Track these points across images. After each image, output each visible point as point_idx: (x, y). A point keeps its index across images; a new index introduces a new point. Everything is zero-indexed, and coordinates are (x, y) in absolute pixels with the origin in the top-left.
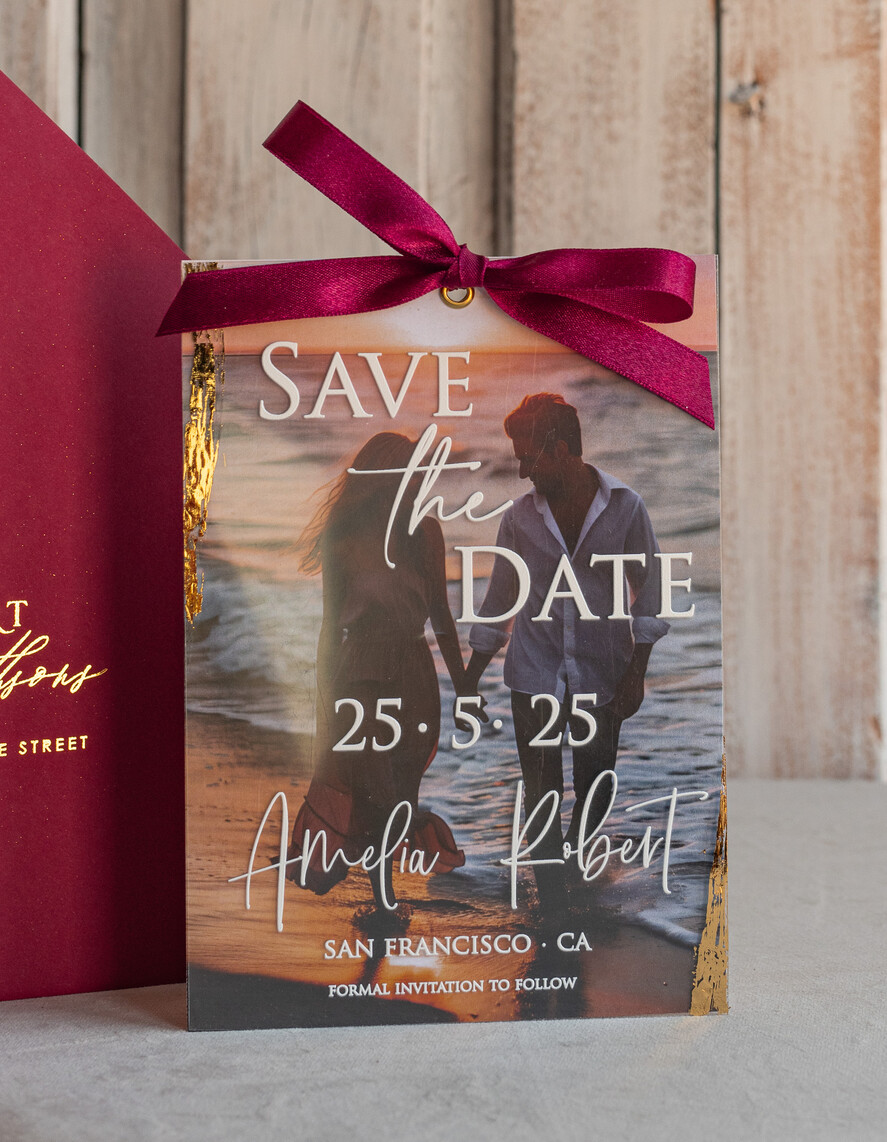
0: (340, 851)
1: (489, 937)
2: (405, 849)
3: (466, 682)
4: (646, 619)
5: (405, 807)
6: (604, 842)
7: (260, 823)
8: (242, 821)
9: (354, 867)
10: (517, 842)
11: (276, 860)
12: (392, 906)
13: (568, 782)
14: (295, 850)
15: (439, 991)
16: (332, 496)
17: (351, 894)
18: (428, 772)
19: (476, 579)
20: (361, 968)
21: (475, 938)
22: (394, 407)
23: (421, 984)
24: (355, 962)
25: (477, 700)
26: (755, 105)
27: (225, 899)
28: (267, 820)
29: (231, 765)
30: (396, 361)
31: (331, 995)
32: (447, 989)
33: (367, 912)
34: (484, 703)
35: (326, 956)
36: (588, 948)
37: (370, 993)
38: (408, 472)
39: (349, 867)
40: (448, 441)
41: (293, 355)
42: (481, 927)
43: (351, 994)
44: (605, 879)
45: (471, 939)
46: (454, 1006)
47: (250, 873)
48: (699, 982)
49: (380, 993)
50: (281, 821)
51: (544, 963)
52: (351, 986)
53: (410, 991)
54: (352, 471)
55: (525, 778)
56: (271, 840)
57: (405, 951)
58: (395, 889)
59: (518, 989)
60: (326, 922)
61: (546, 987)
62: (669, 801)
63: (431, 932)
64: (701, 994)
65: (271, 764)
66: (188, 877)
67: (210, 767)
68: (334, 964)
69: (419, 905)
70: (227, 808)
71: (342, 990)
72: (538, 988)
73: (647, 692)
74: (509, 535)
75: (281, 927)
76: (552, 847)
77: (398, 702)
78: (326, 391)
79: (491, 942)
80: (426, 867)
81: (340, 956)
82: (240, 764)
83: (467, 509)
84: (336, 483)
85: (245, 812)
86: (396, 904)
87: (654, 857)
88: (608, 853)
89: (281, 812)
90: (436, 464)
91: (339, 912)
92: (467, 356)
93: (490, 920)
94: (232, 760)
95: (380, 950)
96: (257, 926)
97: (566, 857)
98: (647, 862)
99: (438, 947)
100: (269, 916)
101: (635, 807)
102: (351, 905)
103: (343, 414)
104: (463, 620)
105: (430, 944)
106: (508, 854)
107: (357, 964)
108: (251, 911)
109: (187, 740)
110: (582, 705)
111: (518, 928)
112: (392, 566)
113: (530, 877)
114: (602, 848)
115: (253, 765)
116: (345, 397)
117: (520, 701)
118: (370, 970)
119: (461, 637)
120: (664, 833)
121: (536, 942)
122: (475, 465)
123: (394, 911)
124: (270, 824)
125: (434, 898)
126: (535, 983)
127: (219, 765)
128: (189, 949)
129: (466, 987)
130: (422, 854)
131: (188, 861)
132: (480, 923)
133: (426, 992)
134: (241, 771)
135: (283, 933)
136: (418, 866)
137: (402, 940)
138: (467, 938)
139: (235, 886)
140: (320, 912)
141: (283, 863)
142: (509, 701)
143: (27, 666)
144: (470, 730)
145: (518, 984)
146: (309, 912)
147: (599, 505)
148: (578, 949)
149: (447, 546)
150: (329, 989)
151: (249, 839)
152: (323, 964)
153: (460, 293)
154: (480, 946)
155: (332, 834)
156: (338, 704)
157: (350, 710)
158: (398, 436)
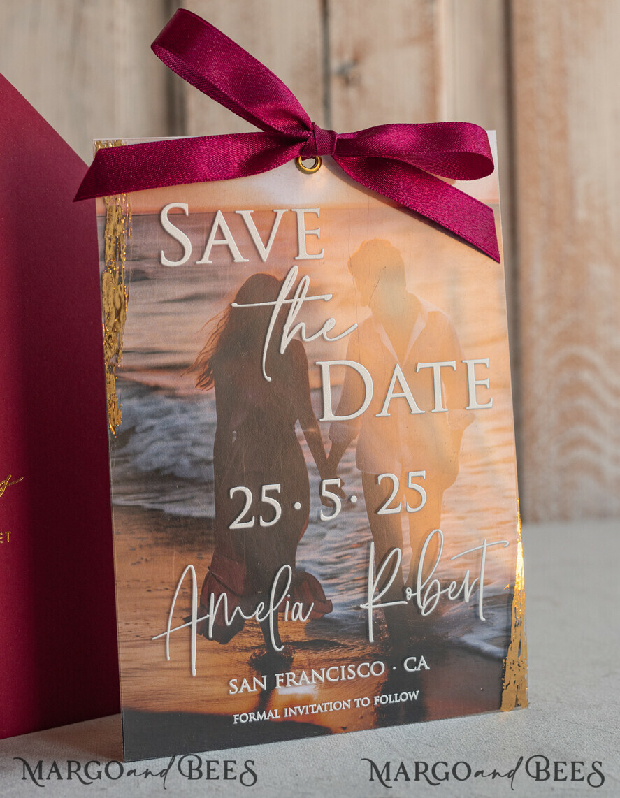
0: (239, 608)
1: (354, 666)
2: (288, 602)
3: (328, 469)
4: (459, 411)
5: (287, 569)
6: (435, 585)
7: (175, 591)
8: (161, 590)
9: (249, 620)
10: (372, 590)
11: (189, 619)
12: (279, 648)
14: (204, 609)
15: (317, 712)
16: (220, 324)
17: (248, 641)
18: (302, 540)
19: (333, 387)
20: (257, 699)
21: (343, 667)
22: (265, 253)
23: (304, 707)
24: (253, 695)
25: (337, 481)
27: (150, 654)
28: (181, 588)
29: (149, 546)
30: (265, 216)
31: (236, 722)
32: (323, 709)
33: (260, 654)
34: (342, 484)
35: (231, 693)
36: (427, 668)
37: (265, 718)
38: (279, 304)
39: (245, 620)
40: (307, 279)
41: (184, 214)
42: (346, 659)
43: (251, 720)
44: (436, 613)
45: (340, 669)
46: (328, 722)
47: (169, 631)
48: (507, 686)
49: (273, 717)
50: (191, 588)
51: (395, 682)
52: (250, 714)
53: (295, 713)
54: (235, 305)
55: (374, 540)
56: (184, 604)
57: (291, 683)
58: (281, 634)
59: (376, 704)
60: (229, 665)
61: (396, 701)
62: (482, 549)
63: (310, 666)
64: (509, 695)
65: (181, 544)
66: (120, 638)
67: (134, 549)
68: (237, 698)
69: (300, 645)
70: (148, 581)
71: (244, 718)
72: (390, 702)
74: (355, 351)
75: (194, 673)
76: (398, 592)
77: (278, 487)
78: (212, 242)
79: (355, 670)
80: (304, 616)
81: (241, 691)
82: (157, 544)
83: (323, 331)
84: (222, 315)
85: (163, 582)
86: (283, 647)
87: (472, 593)
88: (439, 593)
89: (191, 580)
90: (299, 297)
91: (238, 656)
92: (318, 211)
93: (353, 653)
94: (150, 542)
95: (272, 684)
96: (175, 673)
97: (409, 599)
98: (467, 599)
99: (315, 677)
100: (185, 664)
101: (458, 556)
102: (247, 650)
103: (225, 260)
104: (325, 419)
105: (310, 675)
106: (365, 600)
107: (253, 697)
108: (171, 661)
109: (114, 529)
110: (415, 480)
111: (373, 657)
112: (269, 379)
113: (381, 616)
114: (434, 590)
115: (168, 544)
116: (227, 247)
117: (369, 481)
118: (264, 700)
120: (478, 575)
121: (389, 667)
122: (328, 297)
123: (281, 652)
124: (182, 591)
125: (311, 639)
126: (389, 698)
127: (141, 547)
128: (123, 696)
129: (338, 706)
130: (301, 605)
131: (119, 625)
132: (345, 655)
133: (307, 713)
134: (158, 550)
135: (197, 677)
136: (299, 615)
137: (288, 674)
138: (337, 668)
139: (157, 642)
140: (224, 658)
141: (195, 621)
142: (360, 481)
144: (334, 505)
145: (376, 700)
146: (215, 658)
147: (420, 325)
148: (419, 669)
149: (310, 362)
150: (233, 718)
151: (166, 603)
152: (229, 698)
153: (311, 161)
154: (347, 673)
155: (232, 595)
156: (232, 491)
157: (242, 496)
158: (269, 276)
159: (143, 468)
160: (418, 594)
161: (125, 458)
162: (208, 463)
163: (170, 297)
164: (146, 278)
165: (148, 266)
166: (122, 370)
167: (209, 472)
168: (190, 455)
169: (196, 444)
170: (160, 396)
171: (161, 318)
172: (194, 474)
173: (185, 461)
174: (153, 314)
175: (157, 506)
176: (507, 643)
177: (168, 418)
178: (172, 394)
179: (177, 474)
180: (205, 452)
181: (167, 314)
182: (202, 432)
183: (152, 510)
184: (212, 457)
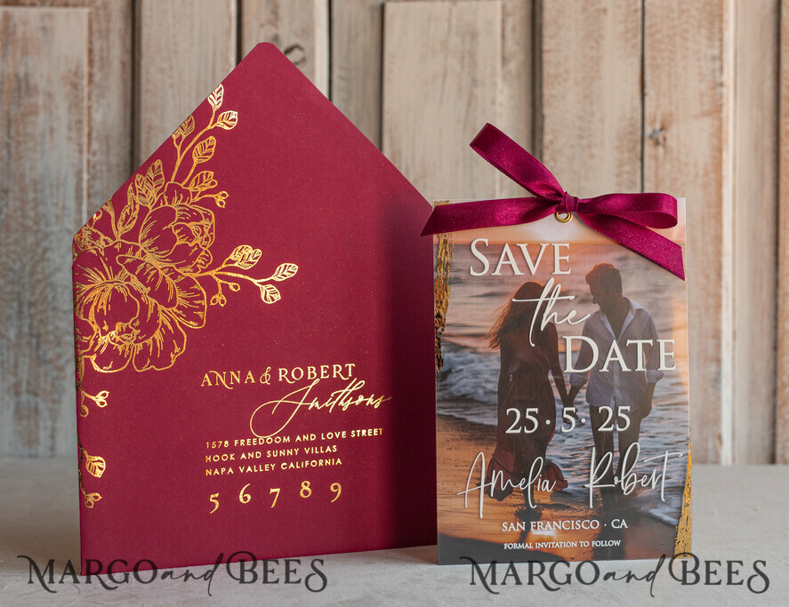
0: (510, 480)
1: (580, 521)
3: (568, 401)
4: (653, 371)
6: (633, 477)
7: (472, 467)
8: (463, 466)
10: (592, 476)
11: (479, 484)
12: (534, 506)
13: (616, 449)
14: (488, 480)
15: (556, 546)
16: (505, 311)
17: (515, 501)
18: (550, 443)
19: (572, 352)
20: (519, 535)
21: (573, 521)
22: (533, 270)
23: (548, 543)
25: (573, 409)
26: (661, 140)
27: (455, 503)
29: (457, 439)
30: (534, 248)
31: (505, 548)
32: (560, 545)
33: (522, 509)
34: (577, 411)
35: (503, 530)
36: (626, 527)
37: (524, 547)
38: (541, 301)
39: (514, 488)
40: (559, 285)
41: (486, 245)
42: (576, 516)
43: (515, 548)
44: (634, 493)
45: (571, 522)
46: (563, 554)
47: (467, 490)
48: (678, 543)
49: (528, 547)
50: (481, 466)
51: (606, 533)
52: (515, 544)
53: (542, 546)
54: (514, 300)
55: (595, 446)
56: (476, 475)
57: (540, 527)
58: (535, 498)
59: (593, 545)
60: (503, 514)
61: (606, 545)
62: (664, 458)
63: (552, 519)
64: (679, 548)
65: (476, 439)
66: (438, 492)
67: (448, 440)
68: (507, 533)
69: (546, 506)
70: (456, 460)
71: (511, 546)
72: (602, 545)
73: (653, 406)
74: (588, 331)
75: (482, 516)
76: (609, 479)
77: (536, 410)
78: (501, 262)
79: (580, 524)
80: (550, 487)
81: (509, 530)
82: (462, 439)
83: (568, 318)
84: (506, 306)
85: (465, 461)
86: (536, 505)
87: (657, 484)
88: (635, 482)
89: (482, 461)
90: (554, 297)
91: (509, 509)
92: (568, 245)
93: (580, 513)
94: (458, 437)
95: (528, 527)
96: (470, 515)
98: (653, 487)
99: (555, 525)
100: (476, 511)
101: (648, 460)
102: (514, 506)
103: (510, 273)
104: (567, 371)
105: (552, 524)
106: (588, 482)
107: (517, 533)
108: (468, 508)
110: (623, 411)
111: (592, 517)
112: (533, 345)
113: (599, 493)
114: (632, 479)
115: (468, 439)
116: (511, 265)
117: (593, 410)
118: (523, 536)
119: (565, 379)
120: (661, 473)
121: (602, 524)
122: (572, 298)
123: (535, 508)
124: (476, 467)
125: (553, 502)
126: (601, 543)
127: (452, 440)
128: (438, 526)
129: (569, 544)
130: (548, 482)
131: (438, 484)
132: (575, 514)
133: (550, 546)
134: (463, 442)
135: (482, 519)
136: (546, 487)
137: (539, 522)
138: (569, 521)
139: (460, 496)
140: (501, 509)
141: (483, 486)
142: (588, 410)
143: (355, 395)
144: (571, 423)
145: (593, 543)
146: (495, 509)
147: (631, 317)
148: (621, 527)
149: (559, 336)
150: (504, 545)
151: (467, 474)
152: (501, 534)
153: (565, 215)
154: (575, 525)
155: (506, 472)
156: (508, 411)
157: (514, 414)
158: (536, 283)
159: (456, 394)
160: (622, 481)
161: (445, 387)
162: (494, 393)
163: (475, 294)
164: (461, 282)
165: (462, 275)
166: (445, 335)
167: (495, 398)
168: (484, 388)
169: (487, 381)
170: (467, 352)
171: (469, 306)
172: (486, 399)
173: (481, 391)
174: (465, 304)
175: (463, 417)
176: (679, 516)
177: (472, 365)
178: (474, 351)
179: (476, 398)
180: (493, 386)
181: (473, 304)
182: (491, 375)
183: (459, 418)
184: (497, 390)
